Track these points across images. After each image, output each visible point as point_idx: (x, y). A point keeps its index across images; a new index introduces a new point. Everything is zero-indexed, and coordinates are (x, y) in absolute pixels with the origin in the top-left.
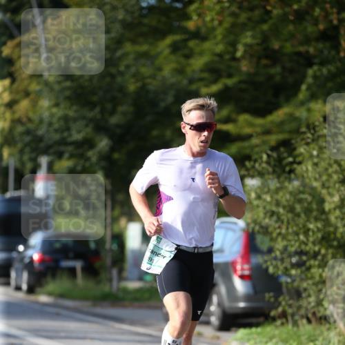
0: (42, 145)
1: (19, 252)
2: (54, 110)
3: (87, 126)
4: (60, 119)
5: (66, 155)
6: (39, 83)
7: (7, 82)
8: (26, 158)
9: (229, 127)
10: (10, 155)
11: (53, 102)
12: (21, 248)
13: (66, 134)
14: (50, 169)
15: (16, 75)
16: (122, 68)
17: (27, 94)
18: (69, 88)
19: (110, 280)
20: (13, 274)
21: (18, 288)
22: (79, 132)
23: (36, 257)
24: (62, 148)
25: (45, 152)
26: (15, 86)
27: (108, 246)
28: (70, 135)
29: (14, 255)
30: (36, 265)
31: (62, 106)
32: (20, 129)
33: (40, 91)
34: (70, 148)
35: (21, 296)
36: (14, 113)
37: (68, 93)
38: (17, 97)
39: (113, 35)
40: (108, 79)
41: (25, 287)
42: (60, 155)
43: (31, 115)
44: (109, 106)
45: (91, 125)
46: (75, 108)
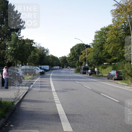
9: (107, 60)
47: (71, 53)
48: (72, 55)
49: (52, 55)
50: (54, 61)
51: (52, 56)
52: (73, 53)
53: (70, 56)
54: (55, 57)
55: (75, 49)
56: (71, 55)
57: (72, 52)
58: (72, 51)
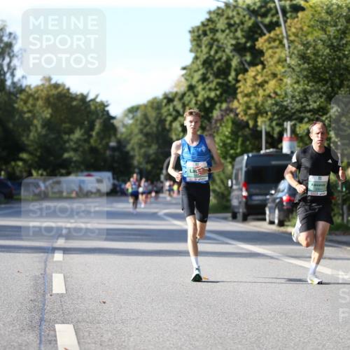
0: (287, 112)
1: (272, 194)
2: (296, 86)
3: (321, 97)
4: (299, 93)
5: (306, 120)
6: (283, 67)
7: (259, 67)
8: (274, 123)
10: (262, 122)
11: (294, 81)
12: (273, 192)
13: (305, 104)
14: (293, 131)
15: (266, 63)
16: (346, 53)
17: (275, 75)
18: (305, 69)
19: (343, 215)
20: (267, 212)
21: (272, 223)
22: (315, 102)
23: (285, 198)
24: (302, 115)
25: (289, 119)
26: (265, 70)
27: (339, 189)
28: (309, 105)
29: (268, 197)
30: (285, 203)
31: (302, 83)
32: (270, 102)
33: (285, 72)
34: (309, 114)
35: (274, 228)
36: (264, 90)
37: (305, 73)
38: (267, 79)
39: (339, 27)
40: (336, 61)
41: (276, 221)
42: (301, 120)
43: (278, 91)
44: (337, 81)
45: (324, 96)
46: (310, 84)
47: (196, 58)
48: (204, 79)
49: (56, 86)
50: (71, 131)
51: (54, 92)
52: (208, 63)
53: (191, 88)
54: (83, 98)
55: (230, 25)
56: (197, 76)
57: (204, 57)
58: (205, 50)
